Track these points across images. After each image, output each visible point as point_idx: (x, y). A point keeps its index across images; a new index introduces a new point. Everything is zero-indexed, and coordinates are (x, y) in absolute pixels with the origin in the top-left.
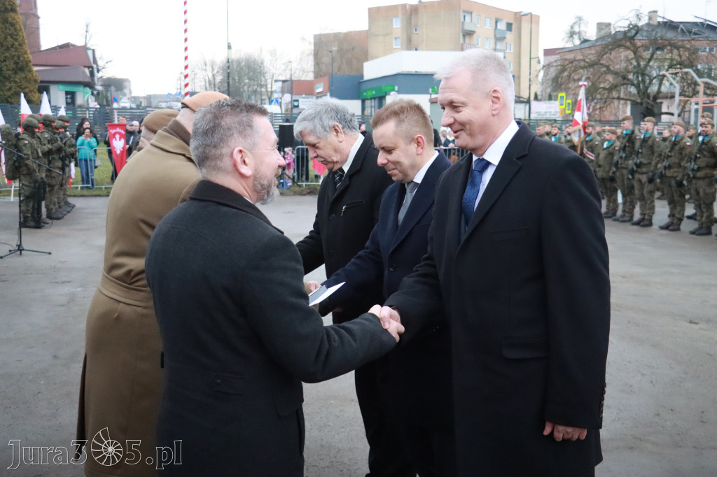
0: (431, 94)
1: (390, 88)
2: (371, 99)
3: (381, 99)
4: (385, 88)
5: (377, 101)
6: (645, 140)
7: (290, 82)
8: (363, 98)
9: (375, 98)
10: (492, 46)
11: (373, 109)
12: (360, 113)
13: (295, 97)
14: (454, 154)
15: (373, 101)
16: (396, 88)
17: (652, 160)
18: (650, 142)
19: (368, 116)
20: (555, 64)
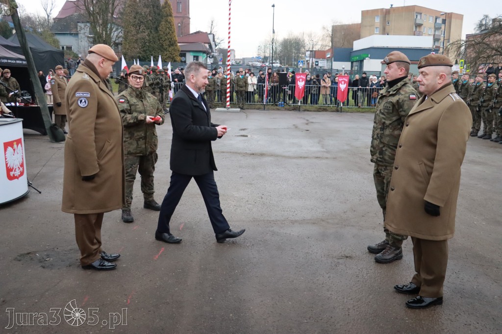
1: (366, 55)
2: (356, 61)
3: (361, 62)
4: (364, 56)
5: (359, 63)
6: (463, 85)
7: (314, 52)
8: (352, 61)
9: (358, 61)
10: (433, 33)
11: (357, 67)
12: (350, 69)
13: (317, 60)
14: (375, 91)
16: (369, 56)
17: (467, 96)
18: (466, 86)
19: (354, 71)
20: (456, 43)
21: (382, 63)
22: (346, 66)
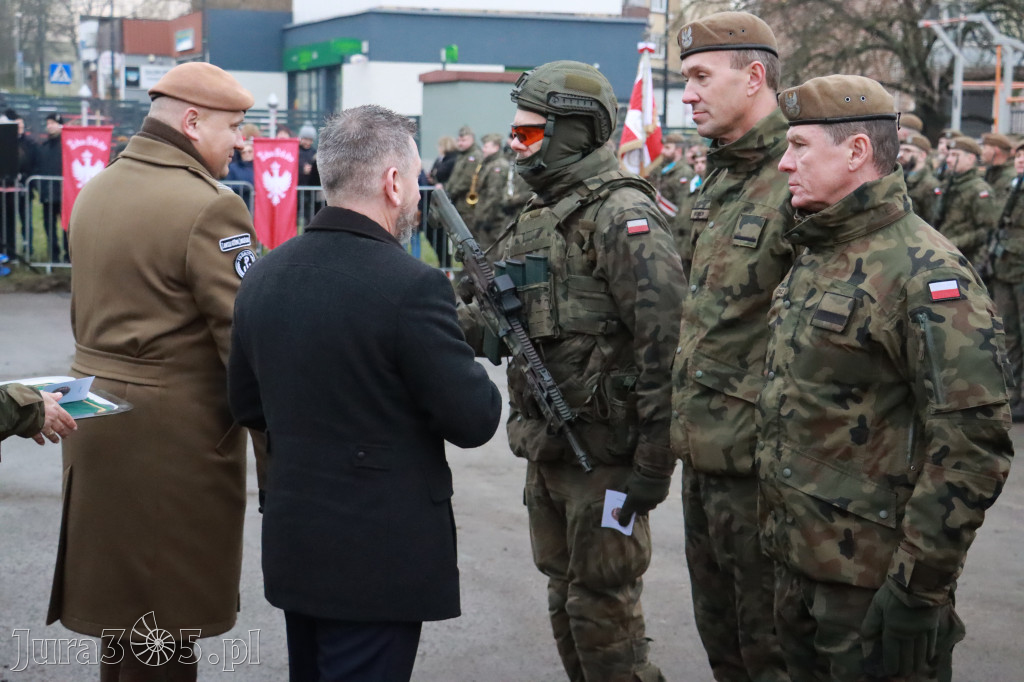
0: (444, 63)
2: (309, 71)
3: (331, 72)
5: (322, 77)
7: (115, 24)
8: (293, 68)
9: (317, 70)
11: (314, 96)
12: (283, 105)
15: (314, 75)
16: (365, 47)
19: (302, 112)
21: (427, 82)
22: (264, 90)
